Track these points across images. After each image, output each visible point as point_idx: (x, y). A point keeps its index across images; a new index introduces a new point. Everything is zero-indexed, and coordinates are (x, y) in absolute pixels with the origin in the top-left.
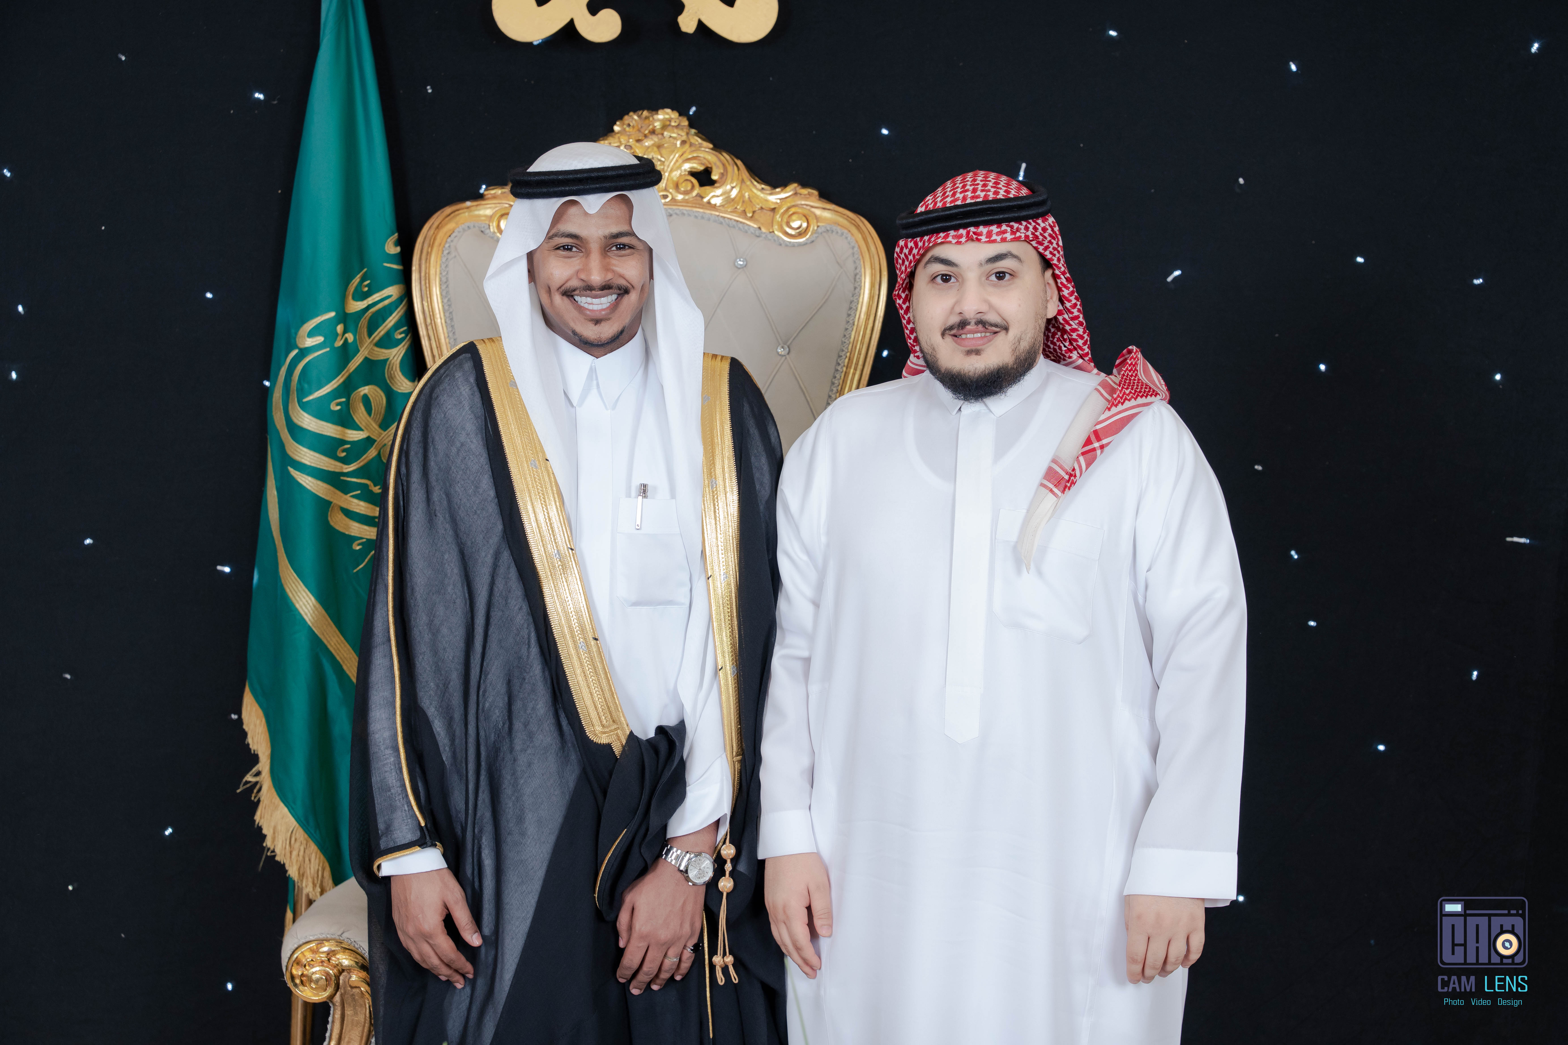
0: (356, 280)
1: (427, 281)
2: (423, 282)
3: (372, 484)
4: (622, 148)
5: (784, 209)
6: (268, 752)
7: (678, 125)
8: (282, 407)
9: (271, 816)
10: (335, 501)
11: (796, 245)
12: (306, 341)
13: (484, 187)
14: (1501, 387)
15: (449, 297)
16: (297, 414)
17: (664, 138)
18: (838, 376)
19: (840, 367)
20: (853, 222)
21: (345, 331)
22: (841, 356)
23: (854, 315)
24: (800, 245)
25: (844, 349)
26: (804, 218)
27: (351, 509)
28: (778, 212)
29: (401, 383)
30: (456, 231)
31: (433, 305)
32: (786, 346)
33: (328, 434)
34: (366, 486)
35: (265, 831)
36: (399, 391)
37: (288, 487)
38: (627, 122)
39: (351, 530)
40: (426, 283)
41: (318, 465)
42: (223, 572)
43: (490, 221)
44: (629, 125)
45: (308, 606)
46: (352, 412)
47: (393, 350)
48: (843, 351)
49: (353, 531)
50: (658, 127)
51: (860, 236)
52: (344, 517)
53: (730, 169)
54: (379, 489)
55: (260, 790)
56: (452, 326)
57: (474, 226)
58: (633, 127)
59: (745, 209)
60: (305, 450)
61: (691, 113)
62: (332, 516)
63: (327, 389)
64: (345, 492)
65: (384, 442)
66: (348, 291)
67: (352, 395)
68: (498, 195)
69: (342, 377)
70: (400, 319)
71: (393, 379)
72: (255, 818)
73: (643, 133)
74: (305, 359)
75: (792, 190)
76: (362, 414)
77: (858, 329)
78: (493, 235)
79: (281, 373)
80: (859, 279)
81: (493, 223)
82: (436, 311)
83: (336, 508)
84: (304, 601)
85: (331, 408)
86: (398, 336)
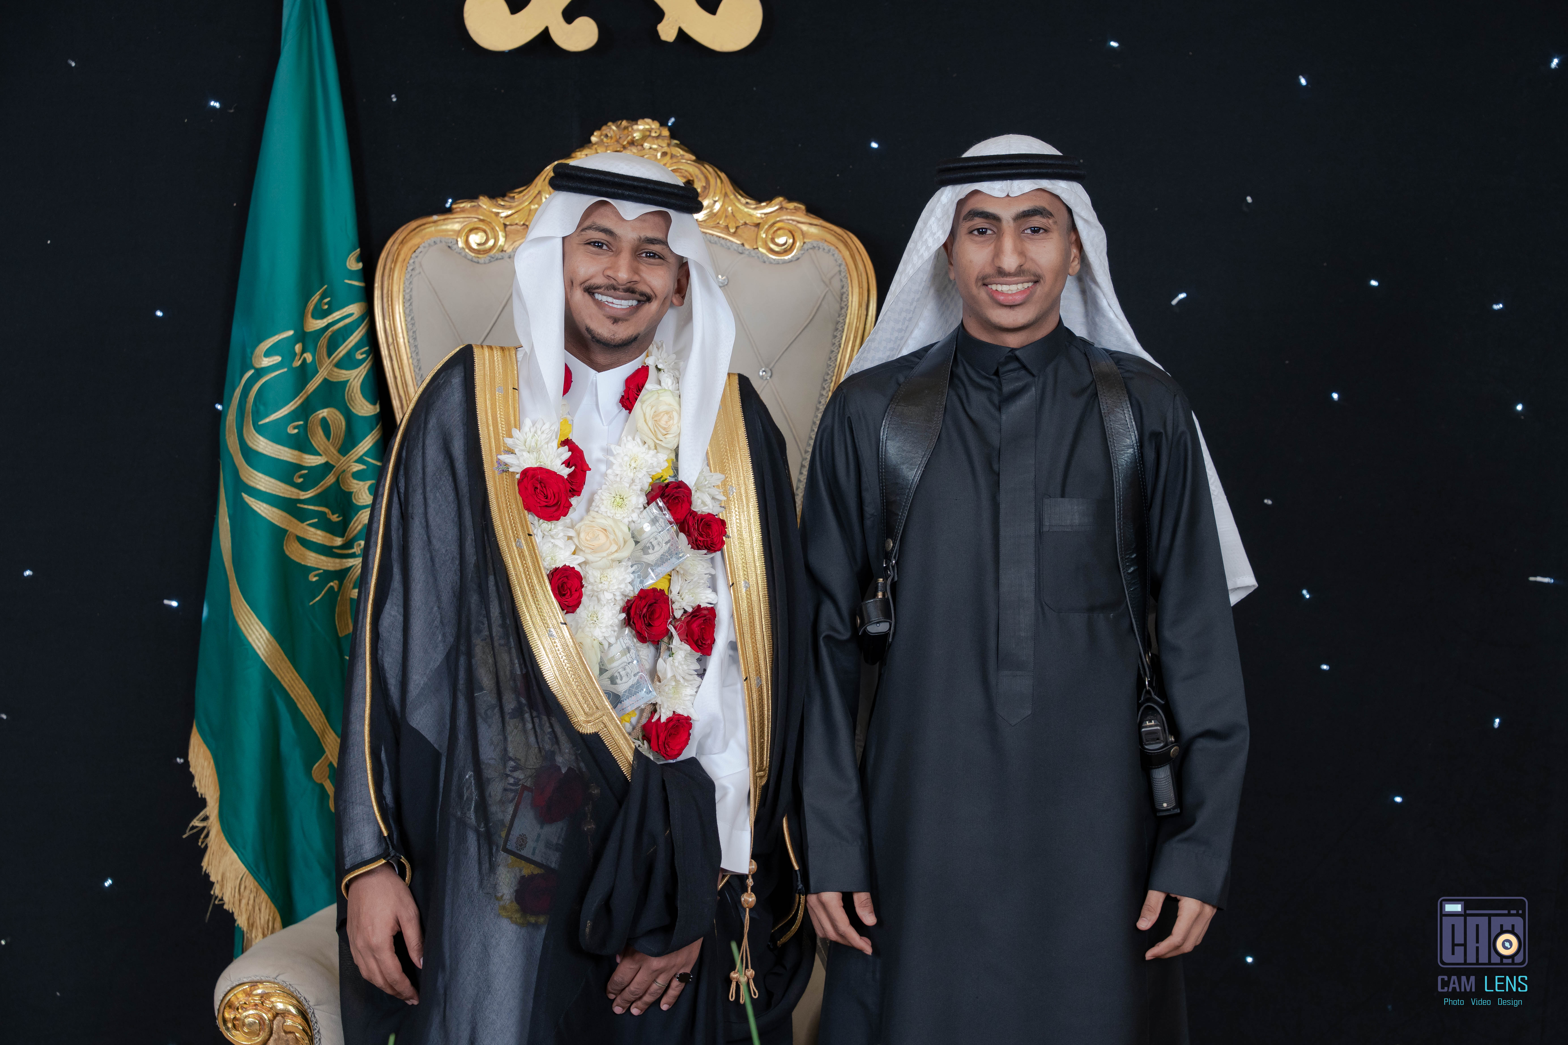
0: (316, 297)
1: (390, 298)
2: (385, 300)
3: (330, 513)
5: (770, 224)
6: (218, 794)
7: (659, 135)
8: (236, 430)
9: (220, 862)
10: (291, 530)
11: (781, 262)
12: (263, 361)
13: (450, 200)
14: (1522, 417)
15: (413, 315)
16: (252, 437)
17: (644, 149)
19: (825, 391)
20: (841, 238)
21: (304, 351)
23: (840, 336)
24: (785, 262)
25: (830, 372)
26: (790, 235)
27: (308, 538)
28: (763, 227)
29: (361, 406)
30: (421, 247)
31: (396, 323)
32: (768, 370)
33: (285, 459)
34: (324, 513)
35: (213, 879)
36: (360, 414)
37: (240, 513)
39: (308, 561)
40: (388, 300)
41: (274, 491)
42: (170, 607)
43: (458, 236)
44: (606, 136)
45: (261, 640)
46: (309, 436)
47: (353, 371)
48: (828, 374)
49: (310, 561)
50: (637, 138)
51: (848, 253)
52: (300, 546)
53: (712, 181)
54: (338, 517)
55: (207, 836)
56: (416, 346)
57: (441, 241)
58: (611, 138)
59: (728, 224)
60: (260, 475)
61: (671, 123)
62: (288, 545)
63: (285, 411)
64: (302, 520)
65: (343, 468)
66: (307, 308)
67: (311, 418)
68: (467, 209)
69: (299, 399)
70: (361, 340)
71: (353, 402)
72: (203, 864)
73: (621, 145)
74: (261, 380)
75: (777, 204)
76: (321, 438)
77: (844, 351)
78: (461, 251)
79: (235, 394)
80: (846, 298)
81: (461, 238)
82: (399, 330)
83: (292, 537)
84: (257, 634)
85: (288, 431)
86: (359, 356)
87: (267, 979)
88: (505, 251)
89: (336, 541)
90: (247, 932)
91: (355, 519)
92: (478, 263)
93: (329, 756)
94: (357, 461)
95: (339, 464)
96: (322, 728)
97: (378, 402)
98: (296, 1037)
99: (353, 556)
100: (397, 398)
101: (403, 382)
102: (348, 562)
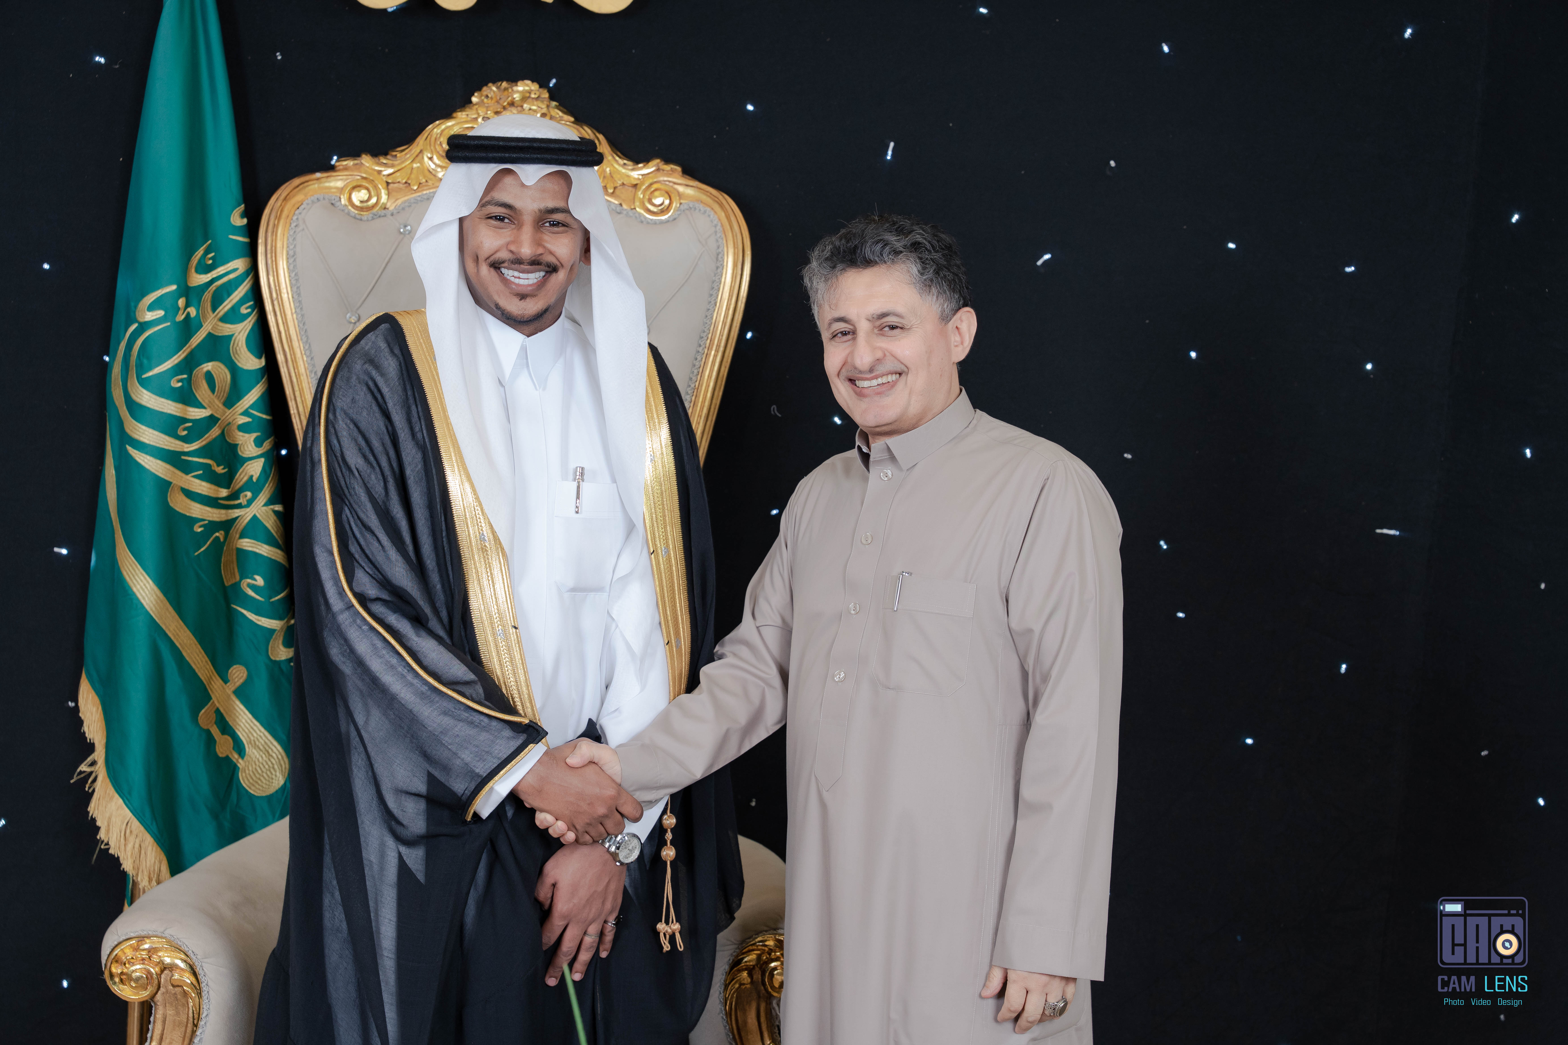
0: (200, 252)
1: (274, 255)
2: (269, 256)
3: (215, 464)
4: (480, 120)
5: (647, 185)
6: (104, 741)
7: (539, 97)
8: (121, 383)
9: (106, 807)
10: (174, 482)
11: (658, 222)
12: (146, 315)
13: (335, 158)
14: (1372, 376)
15: (297, 271)
16: (136, 390)
17: (524, 110)
18: (699, 358)
19: (701, 348)
20: (716, 199)
21: (187, 305)
22: (702, 337)
23: (715, 295)
24: (662, 222)
25: (706, 330)
26: (666, 195)
27: (193, 490)
28: (640, 188)
29: (246, 359)
30: (304, 203)
31: (280, 279)
33: (169, 412)
34: (209, 465)
35: (99, 823)
36: (245, 368)
37: (126, 465)
38: (485, 93)
39: (192, 511)
40: (272, 257)
41: (158, 443)
42: (60, 554)
43: (341, 193)
44: (487, 97)
45: (146, 590)
46: (194, 390)
47: (238, 325)
48: (704, 332)
49: (195, 512)
50: (517, 99)
51: (723, 214)
52: (185, 498)
54: (223, 469)
55: (95, 780)
56: (300, 302)
57: (324, 199)
58: (492, 98)
60: (144, 427)
61: (551, 85)
62: (172, 497)
63: (168, 365)
64: (187, 472)
65: (228, 421)
66: (191, 263)
67: (195, 372)
68: (350, 167)
69: (183, 353)
70: (246, 294)
71: (238, 355)
72: (89, 810)
73: (502, 105)
74: (144, 333)
75: (654, 166)
76: (205, 391)
77: (720, 309)
78: (344, 208)
79: (120, 348)
80: (722, 258)
81: (344, 196)
82: (283, 286)
83: (176, 489)
84: (142, 584)
85: (172, 385)
86: (244, 310)
87: (154, 933)
88: (388, 209)
89: (221, 492)
90: (133, 876)
91: (241, 471)
92: (361, 220)
93: (216, 702)
94: (242, 414)
95: (224, 417)
96: (208, 675)
97: (264, 356)
98: (184, 990)
99: (239, 506)
100: (281, 352)
101: (288, 336)
102: (234, 512)
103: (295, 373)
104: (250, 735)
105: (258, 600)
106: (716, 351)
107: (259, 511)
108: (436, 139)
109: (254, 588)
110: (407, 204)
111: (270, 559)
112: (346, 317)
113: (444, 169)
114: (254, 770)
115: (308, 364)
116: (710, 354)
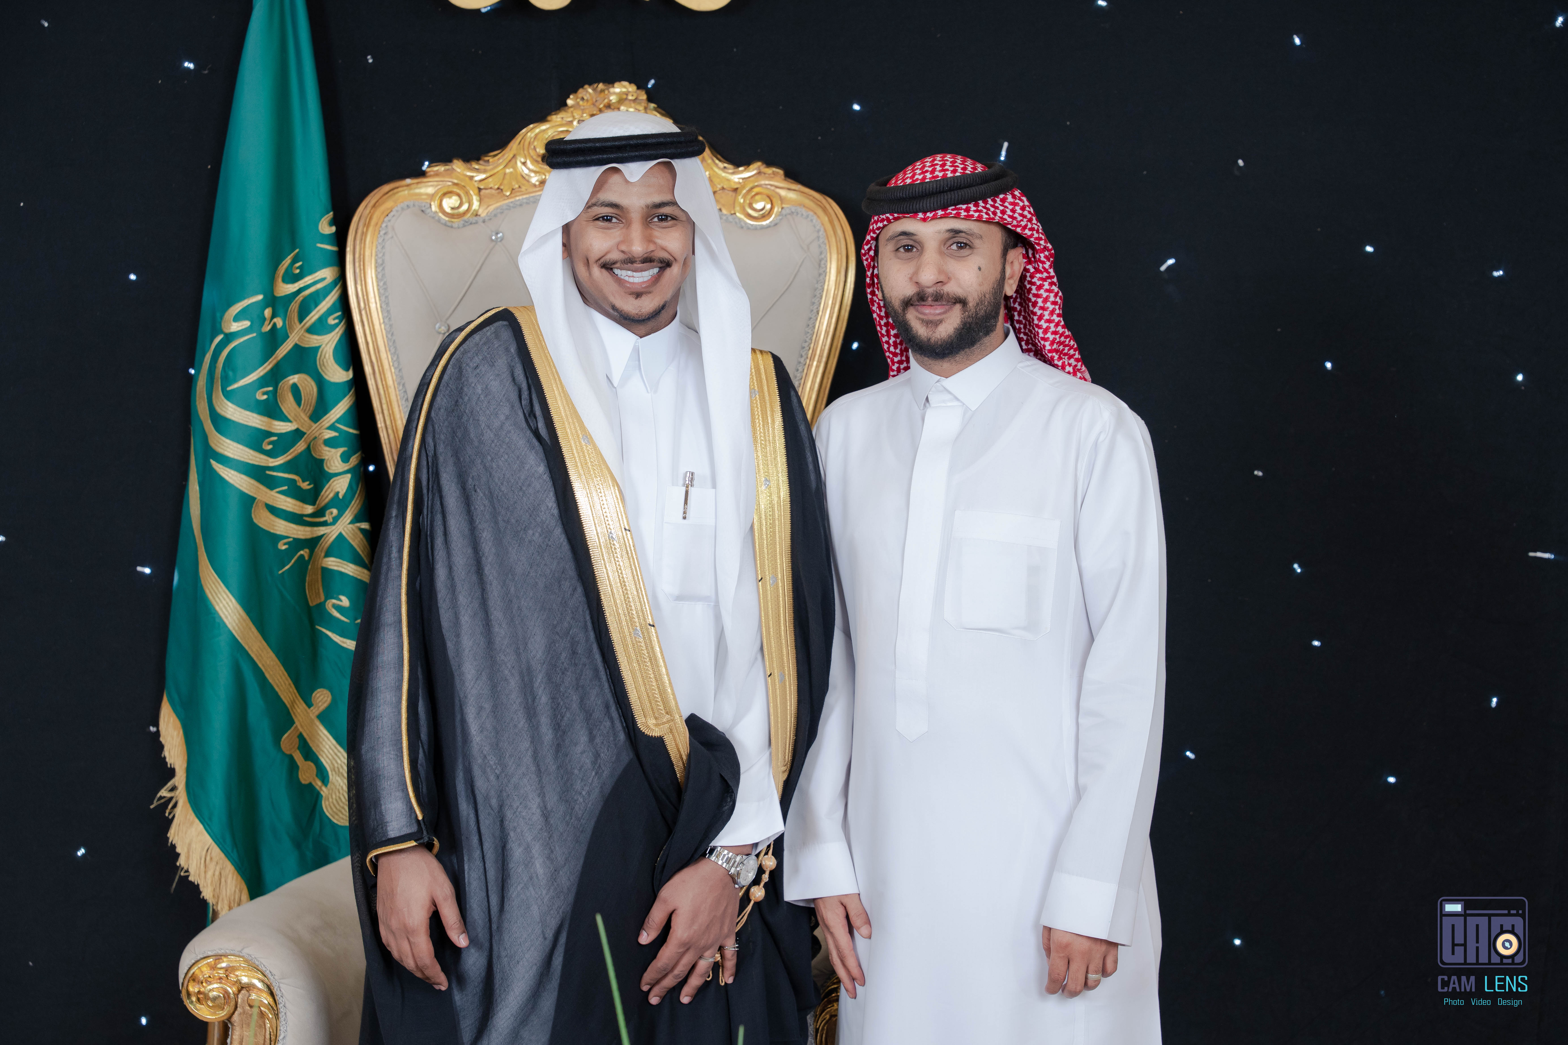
0: (287, 261)
1: (362, 263)
2: (357, 264)
3: (300, 480)
4: (575, 123)
5: (747, 189)
6: (185, 765)
7: (636, 99)
8: (206, 396)
9: (185, 833)
10: (259, 497)
11: (758, 228)
12: (232, 325)
13: (427, 163)
14: (1521, 388)
15: (385, 280)
16: (221, 404)
18: (800, 369)
19: (803, 359)
20: (819, 203)
21: (274, 316)
22: (804, 348)
23: (818, 303)
24: (763, 228)
25: (807, 340)
26: (768, 200)
27: (277, 506)
28: (741, 192)
29: (334, 371)
30: (394, 210)
31: (368, 288)
33: (255, 425)
34: (294, 481)
35: (178, 850)
36: (332, 380)
37: (210, 480)
38: (580, 95)
39: (276, 528)
40: (360, 266)
41: (242, 458)
42: (143, 574)
43: (431, 200)
44: (583, 99)
45: (228, 608)
46: (279, 402)
47: (325, 336)
48: (806, 342)
49: (279, 529)
50: (614, 101)
51: (826, 219)
52: (268, 514)
54: (309, 485)
55: (175, 806)
56: (388, 312)
57: (414, 205)
58: (587, 100)
60: (228, 441)
61: (650, 86)
62: (256, 513)
63: (253, 377)
64: (271, 488)
65: (314, 435)
66: (278, 272)
67: (280, 384)
68: (441, 173)
69: (269, 364)
70: (334, 304)
71: (325, 367)
72: (168, 835)
73: (598, 108)
74: (230, 345)
75: (756, 169)
76: (291, 404)
77: (823, 318)
78: (434, 215)
79: (206, 359)
80: (825, 264)
81: (434, 202)
82: (371, 295)
83: (260, 504)
84: (224, 602)
85: (258, 397)
86: (332, 321)
87: (232, 952)
88: (479, 215)
89: (306, 508)
90: (213, 905)
91: (326, 487)
92: (452, 227)
93: (299, 727)
94: (329, 428)
95: (310, 431)
96: (292, 698)
97: (352, 368)
98: (261, 1011)
99: (325, 524)
100: (369, 364)
101: (376, 347)
102: (319, 530)
103: (383, 385)
104: (334, 762)
105: (343, 621)
106: (818, 361)
107: (345, 529)
108: (529, 143)
109: (339, 608)
110: (499, 211)
111: (356, 579)
112: (435, 328)
113: (538, 175)
114: (338, 798)
115: (396, 376)
116: (812, 364)
